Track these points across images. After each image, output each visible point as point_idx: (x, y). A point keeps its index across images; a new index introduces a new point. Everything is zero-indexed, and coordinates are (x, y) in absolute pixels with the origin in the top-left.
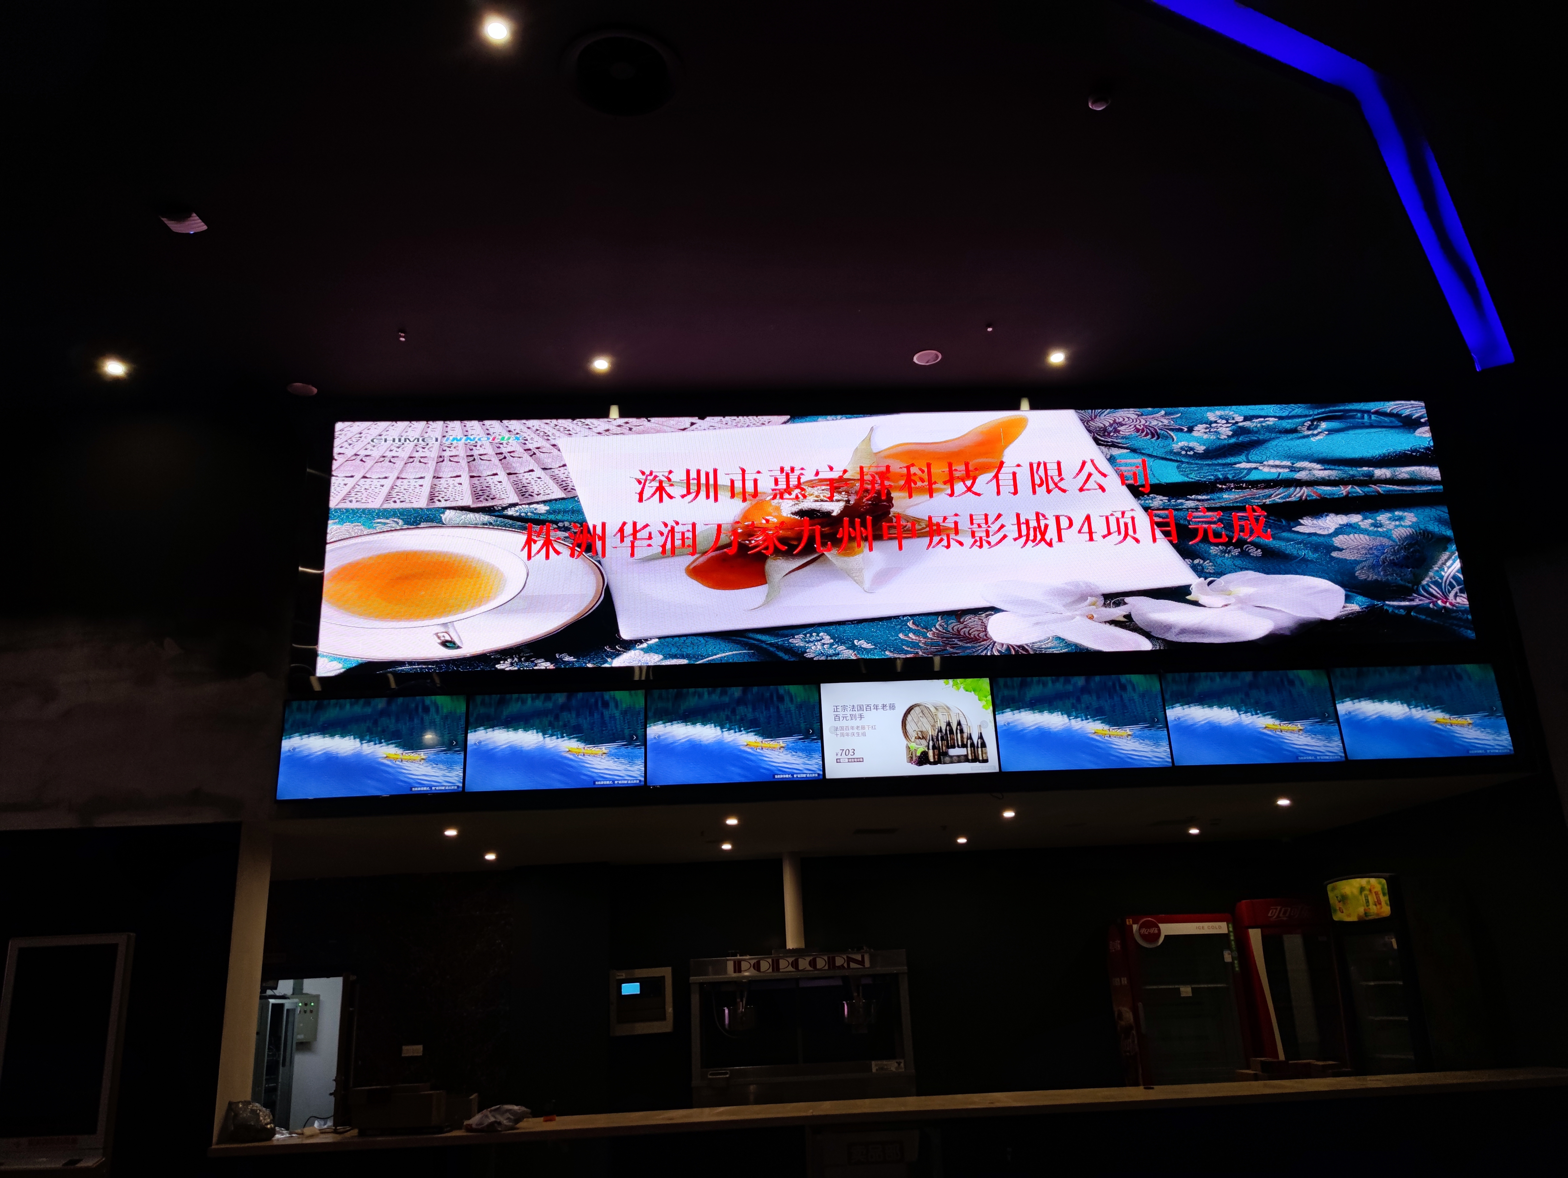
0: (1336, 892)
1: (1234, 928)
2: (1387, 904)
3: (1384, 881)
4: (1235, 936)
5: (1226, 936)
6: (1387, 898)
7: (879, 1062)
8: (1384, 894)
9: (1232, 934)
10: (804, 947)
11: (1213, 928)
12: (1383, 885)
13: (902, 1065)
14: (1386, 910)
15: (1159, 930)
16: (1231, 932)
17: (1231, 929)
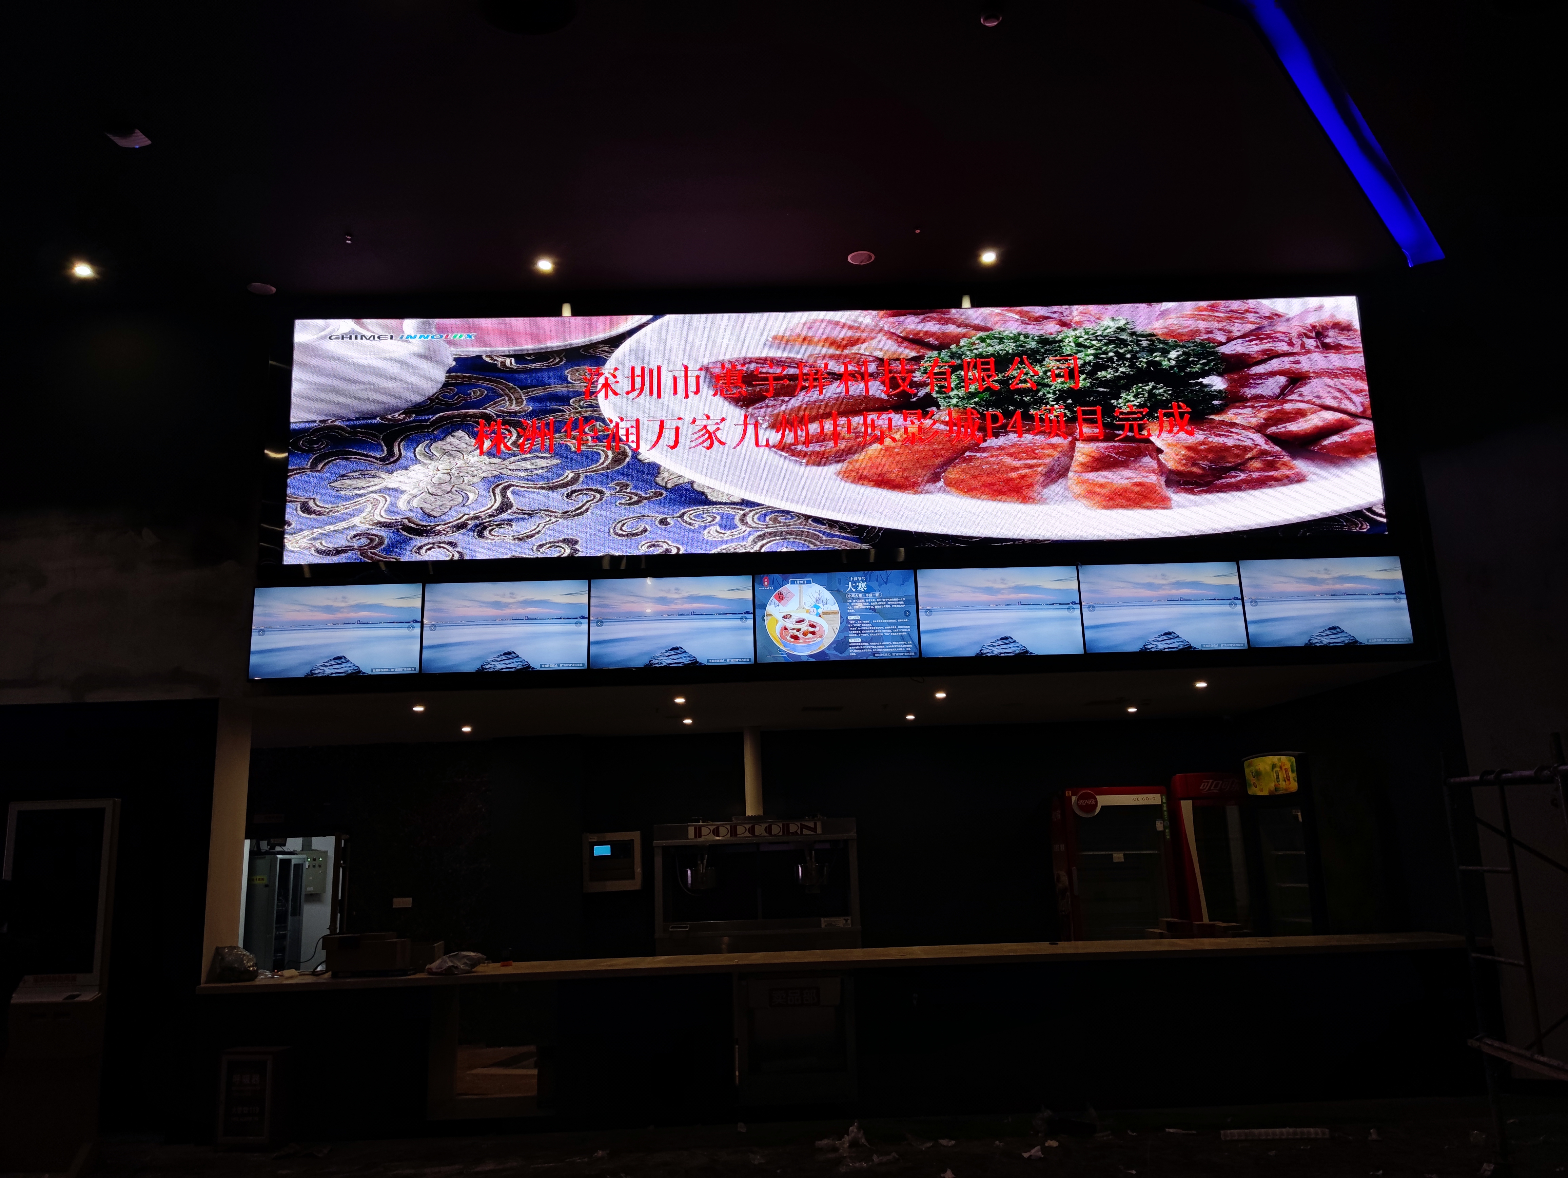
0: (1252, 768)
1: (1167, 799)
2: (1295, 781)
3: (1293, 759)
4: (1168, 807)
5: (1160, 806)
6: (1295, 774)
7: (828, 919)
8: (1293, 772)
9: (1165, 805)
10: (762, 814)
11: (1147, 799)
12: (1292, 763)
13: (849, 921)
14: (1294, 786)
15: (1096, 802)
16: (1164, 803)
17: (1164, 801)
